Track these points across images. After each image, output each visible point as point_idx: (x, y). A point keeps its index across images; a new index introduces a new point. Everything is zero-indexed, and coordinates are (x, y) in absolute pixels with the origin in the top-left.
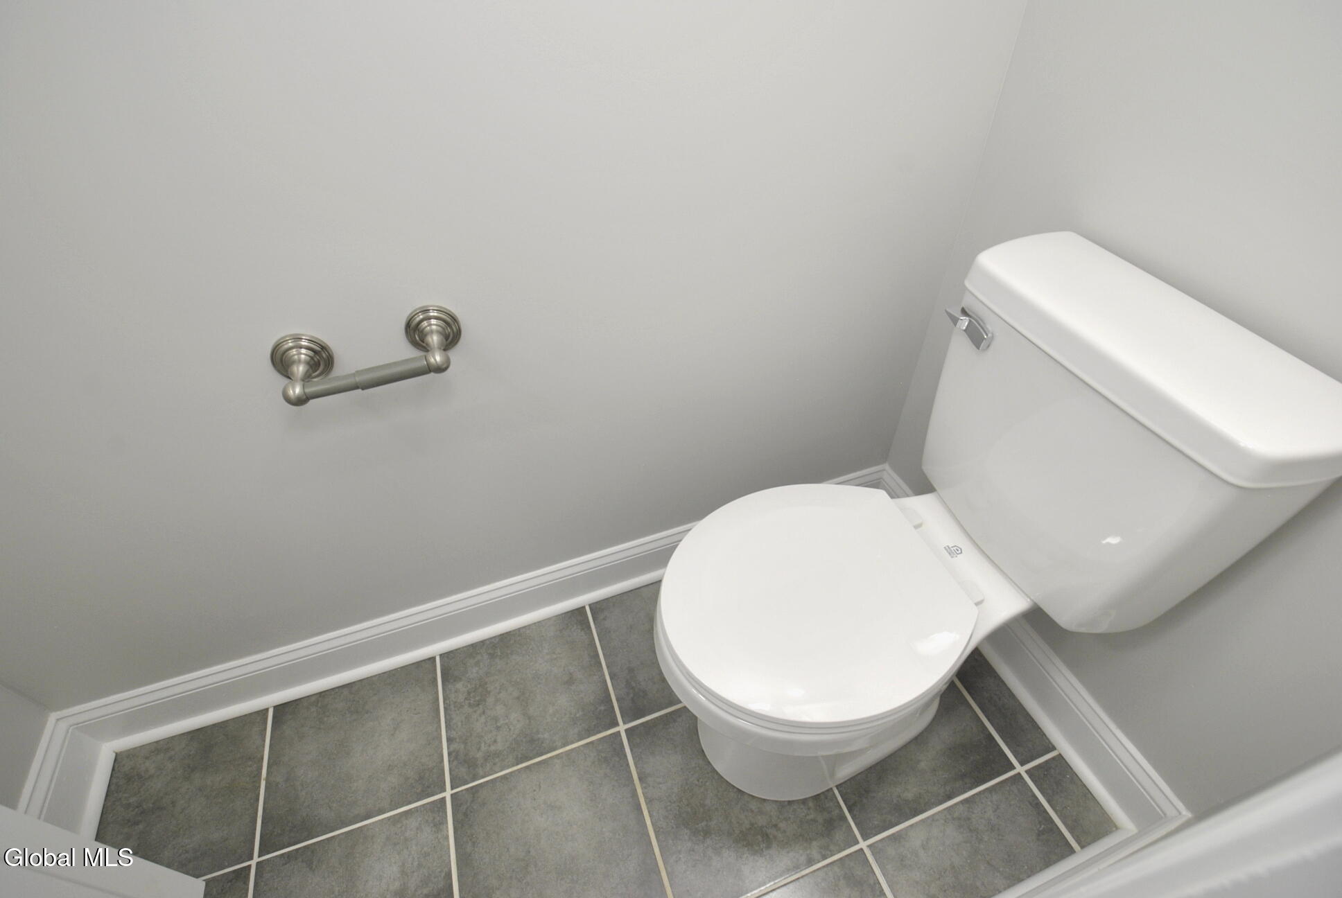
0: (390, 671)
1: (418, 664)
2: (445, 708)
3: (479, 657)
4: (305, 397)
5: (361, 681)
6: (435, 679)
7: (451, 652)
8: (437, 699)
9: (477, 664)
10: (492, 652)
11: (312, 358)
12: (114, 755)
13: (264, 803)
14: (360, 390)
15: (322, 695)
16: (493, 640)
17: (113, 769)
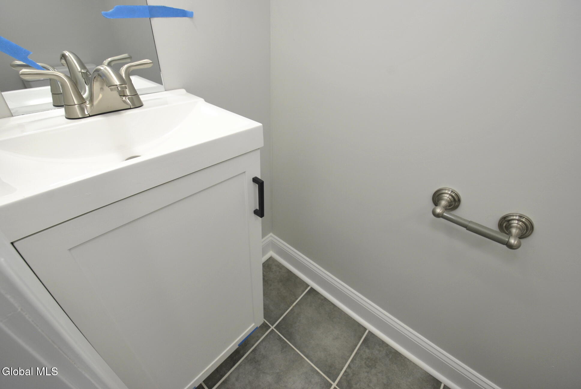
0: (349, 316)
1: (359, 325)
2: (356, 352)
3: (382, 349)
4: (441, 216)
5: (339, 308)
6: (361, 337)
7: (374, 335)
8: (356, 346)
9: (380, 351)
10: (388, 353)
11: (451, 201)
12: (270, 256)
13: (287, 314)
14: (465, 229)
15: (325, 299)
16: (392, 349)
17: (267, 260)
